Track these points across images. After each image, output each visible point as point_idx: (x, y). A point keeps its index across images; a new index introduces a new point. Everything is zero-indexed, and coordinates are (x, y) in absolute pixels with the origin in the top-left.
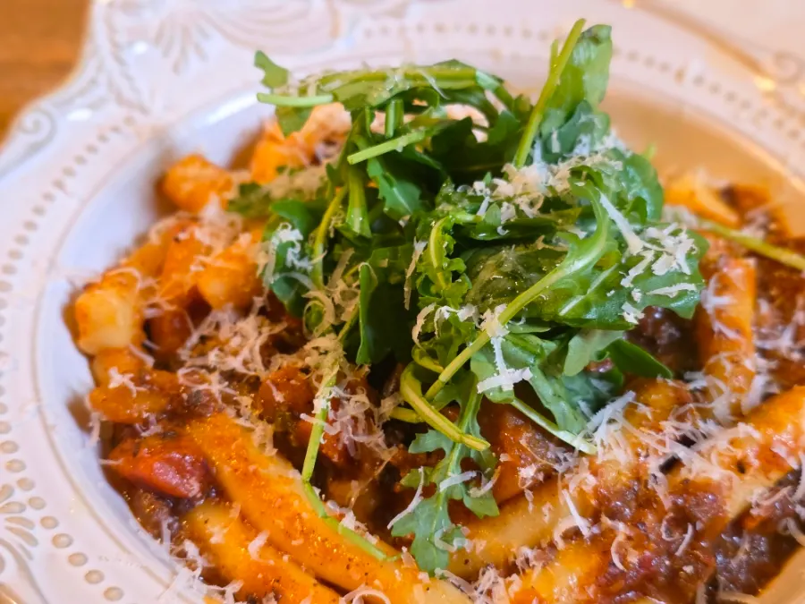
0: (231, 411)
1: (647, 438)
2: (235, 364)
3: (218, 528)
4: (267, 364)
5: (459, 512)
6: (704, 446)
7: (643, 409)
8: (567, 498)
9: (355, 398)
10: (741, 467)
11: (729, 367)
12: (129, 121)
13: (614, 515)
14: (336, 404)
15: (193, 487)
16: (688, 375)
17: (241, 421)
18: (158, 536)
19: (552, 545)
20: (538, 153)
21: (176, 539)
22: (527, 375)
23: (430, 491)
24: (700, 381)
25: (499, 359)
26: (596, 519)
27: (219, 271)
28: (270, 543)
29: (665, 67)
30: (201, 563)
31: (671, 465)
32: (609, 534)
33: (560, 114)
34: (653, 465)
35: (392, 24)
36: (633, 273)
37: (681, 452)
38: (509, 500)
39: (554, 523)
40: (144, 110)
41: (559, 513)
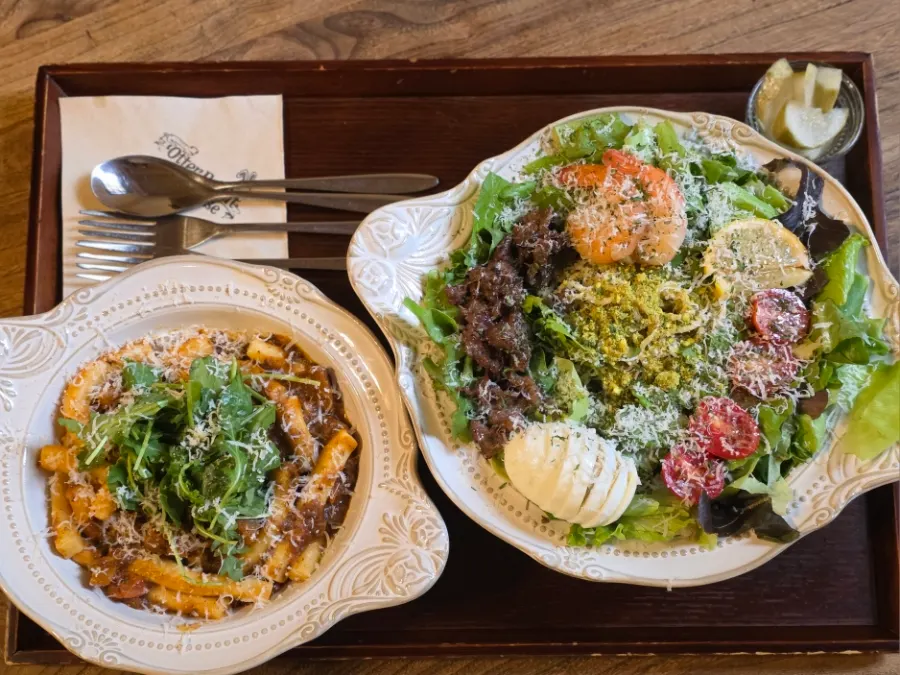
0: (140, 557)
1: (285, 499)
2: (131, 540)
3: (162, 596)
4: (140, 533)
5: (237, 555)
6: (306, 488)
7: (280, 487)
8: (269, 534)
9: (182, 537)
10: (320, 489)
11: (302, 449)
13: (287, 529)
14: (178, 542)
15: (146, 590)
16: (291, 457)
17: (145, 559)
18: (143, 608)
19: (272, 548)
20: (197, 419)
21: (149, 607)
22: (238, 513)
23: (225, 556)
24: (296, 458)
26: (281, 533)
27: (101, 510)
28: (182, 593)
29: (219, 289)
30: (163, 610)
31: (298, 500)
32: (288, 535)
34: (291, 506)
35: (82, 323)
37: (298, 495)
38: (250, 544)
39: (269, 543)
41: (270, 539)
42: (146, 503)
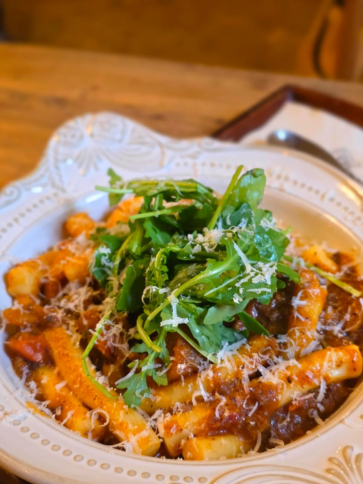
0: (64, 327)
1: (245, 360)
2: (71, 306)
3: (47, 377)
4: (85, 308)
5: (151, 382)
6: (274, 368)
7: (248, 347)
8: (200, 382)
9: (117, 326)
10: (289, 380)
11: (298, 334)
12: (56, 195)
13: (221, 393)
14: (108, 328)
15: (39, 357)
16: (279, 336)
17: (68, 332)
18: (21, 378)
19: (191, 403)
20: (220, 224)
21: (28, 380)
22: (186, 321)
23: (138, 371)
24: (283, 339)
25: (174, 312)
26: (213, 394)
27: (74, 264)
29: (317, 192)
30: (36, 391)
31: (258, 374)
32: (219, 401)
33: (232, 208)
34: (246, 373)
35: (190, 161)
36: (242, 281)
37: (261, 369)
38: (174, 380)
39: (192, 392)
40: (64, 191)
41: (196, 388)
42: (114, 281)
